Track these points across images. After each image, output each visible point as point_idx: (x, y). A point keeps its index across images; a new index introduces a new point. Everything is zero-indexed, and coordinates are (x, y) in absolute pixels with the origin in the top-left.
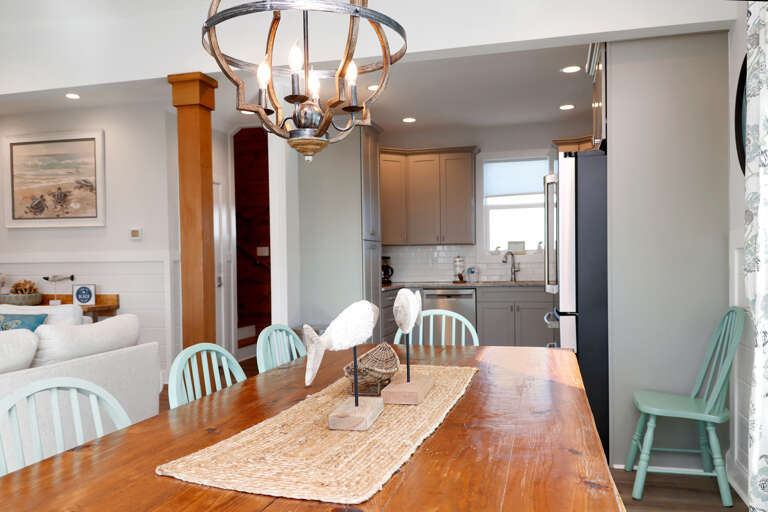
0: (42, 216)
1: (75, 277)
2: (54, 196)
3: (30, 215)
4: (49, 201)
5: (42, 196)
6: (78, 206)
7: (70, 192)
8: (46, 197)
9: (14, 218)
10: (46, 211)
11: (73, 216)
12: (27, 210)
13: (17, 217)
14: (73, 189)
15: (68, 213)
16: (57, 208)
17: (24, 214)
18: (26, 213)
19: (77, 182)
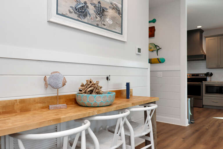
0: (83, 20)
1: (111, 78)
2: (95, 6)
3: (75, 16)
4: (91, 10)
5: (85, 3)
6: (111, 22)
7: (107, 9)
8: (89, 5)
9: (57, 13)
10: (88, 17)
11: (108, 28)
12: (72, 11)
13: (61, 13)
14: (108, 7)
15: (104, 25)
16: (97, 18)
17: (68, 13)
18: (70, 12)
19: (111, 4)
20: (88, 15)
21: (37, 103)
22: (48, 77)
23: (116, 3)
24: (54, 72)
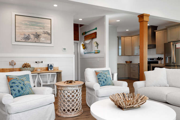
5: (29, 35)
6: (44, 39)
9: (15, 41)
10: (30, 40)
11: (42, 42)
12: (22, 39)
13: (17, 41)
14: (42, 34)
15: (40, 41)
16: (35, 39)
17: (20, 40)
18: (21, 40)
19: (44, 32)
20: (30, 39)
21: (8, 70)
22: (10, 62)
23: (47, 31)
24: (12, 61)
